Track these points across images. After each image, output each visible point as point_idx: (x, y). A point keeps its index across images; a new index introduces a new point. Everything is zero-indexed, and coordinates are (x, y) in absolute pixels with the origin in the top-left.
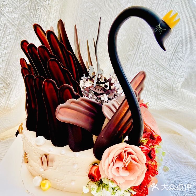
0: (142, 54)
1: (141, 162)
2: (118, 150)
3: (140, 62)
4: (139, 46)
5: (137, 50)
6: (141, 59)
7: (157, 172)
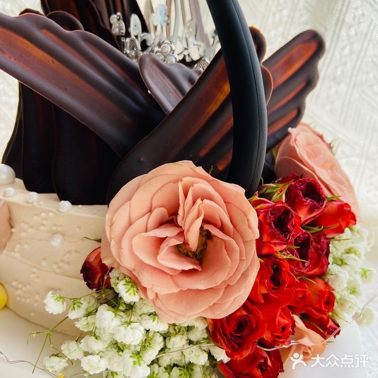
0: (347, 51)
1: (242, 237)
2: (167, 184)
3: (343, 73)
4: (340, 31)
5: (335, 39)
6: (345, 64)
7: (331, 323)
